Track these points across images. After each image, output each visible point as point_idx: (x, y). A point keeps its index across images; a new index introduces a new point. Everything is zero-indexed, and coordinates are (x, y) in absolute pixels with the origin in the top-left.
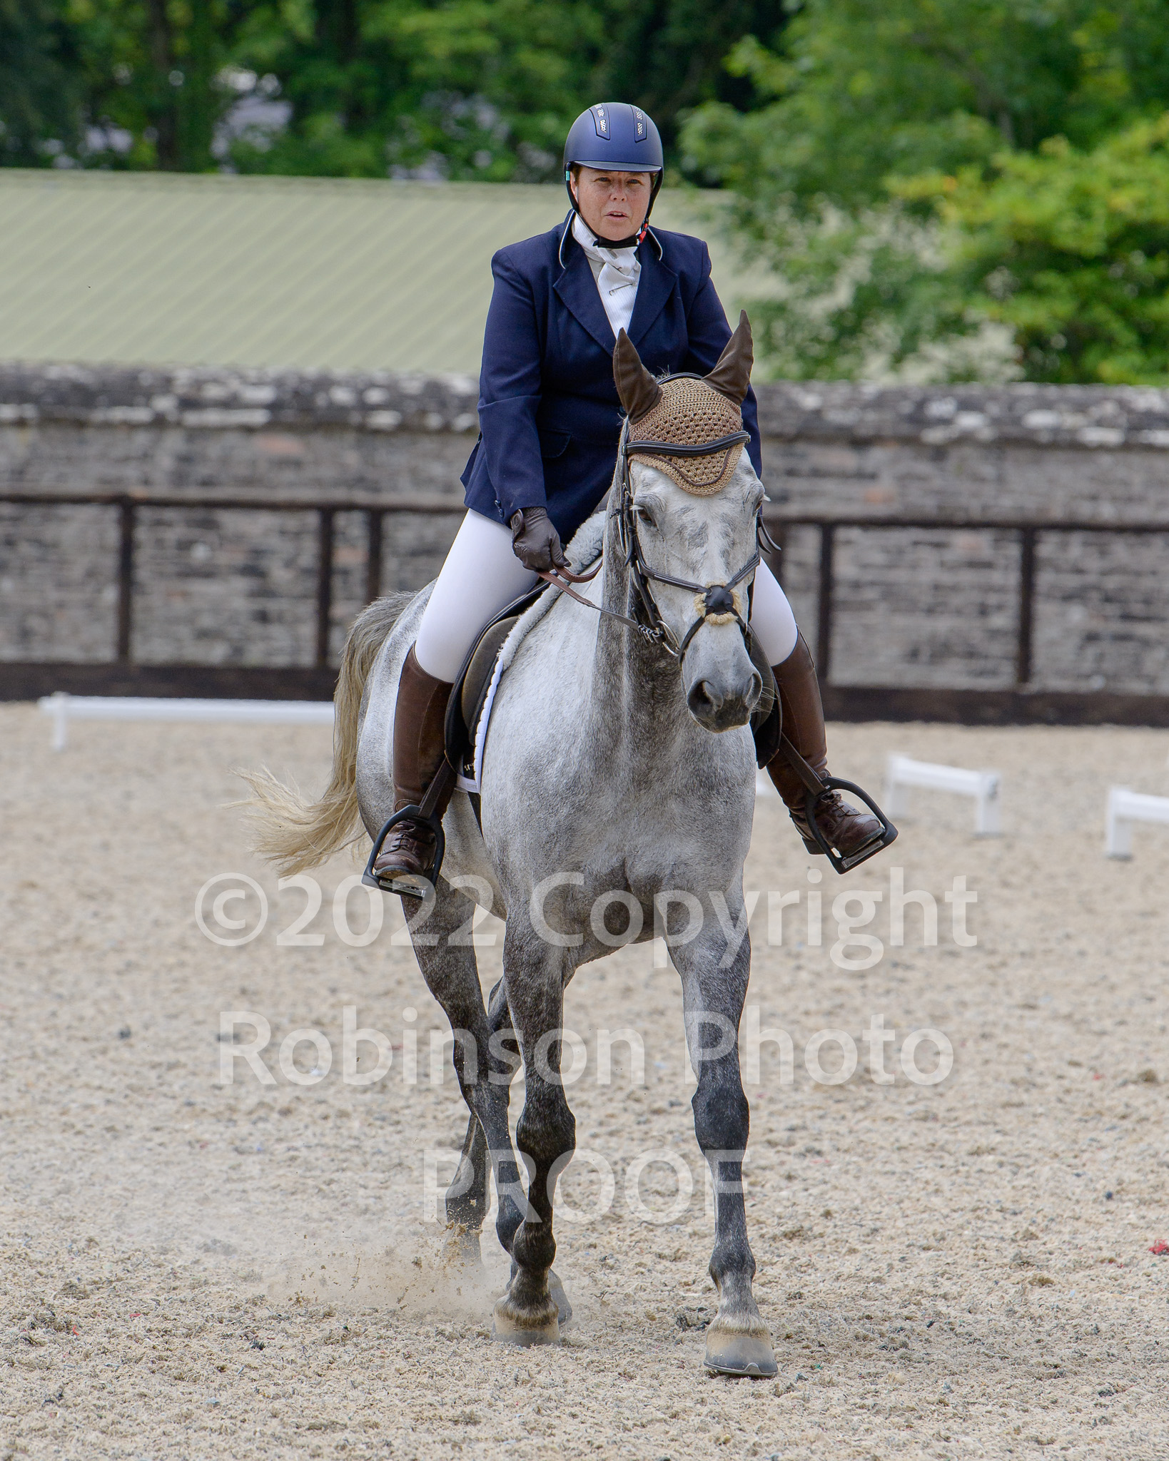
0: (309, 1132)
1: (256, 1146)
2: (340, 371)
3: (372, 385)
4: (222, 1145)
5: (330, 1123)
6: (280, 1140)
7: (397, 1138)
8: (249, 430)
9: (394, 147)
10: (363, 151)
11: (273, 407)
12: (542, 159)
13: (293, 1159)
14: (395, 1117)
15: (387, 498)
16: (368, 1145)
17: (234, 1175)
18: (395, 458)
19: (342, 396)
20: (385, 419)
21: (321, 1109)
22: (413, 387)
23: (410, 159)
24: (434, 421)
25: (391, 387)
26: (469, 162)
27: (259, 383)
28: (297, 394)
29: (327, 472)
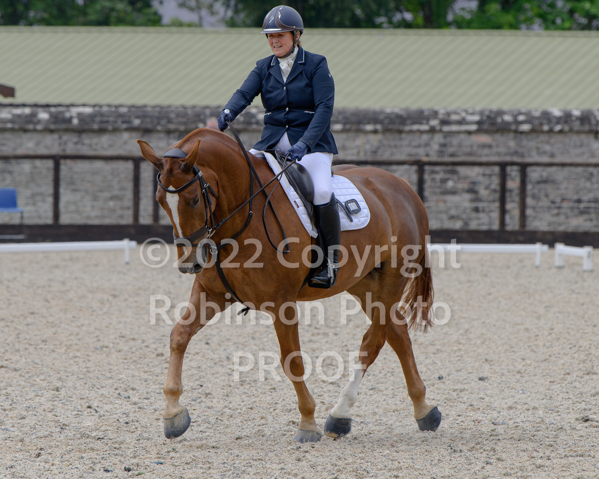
0: (522, 416)
1: (501, 421)
2: (505, 108)
3: (520, 113)
4: (487, 421)
5: (530, 412)
6: (510, 419)
7: (558, 418)
8: (469, 133)
9: (522, 17)
10: (509, 18)
11: (479, 123)
12: (584, 21)
13: (517, 427)
14: (557, 409)
15: (528, 160)
16: (547, 421)
17: (494, 433)
18: (530, 143)
19: (508, 118)
20: (525, 127)
21: (526, 406)
22: (537, 114)
23: (529, 22)
24: (546, 128)
25: (528, 114)
26: (554, 22)
27: (472, 114)
28: (489, 117)
29: (502, 150)
